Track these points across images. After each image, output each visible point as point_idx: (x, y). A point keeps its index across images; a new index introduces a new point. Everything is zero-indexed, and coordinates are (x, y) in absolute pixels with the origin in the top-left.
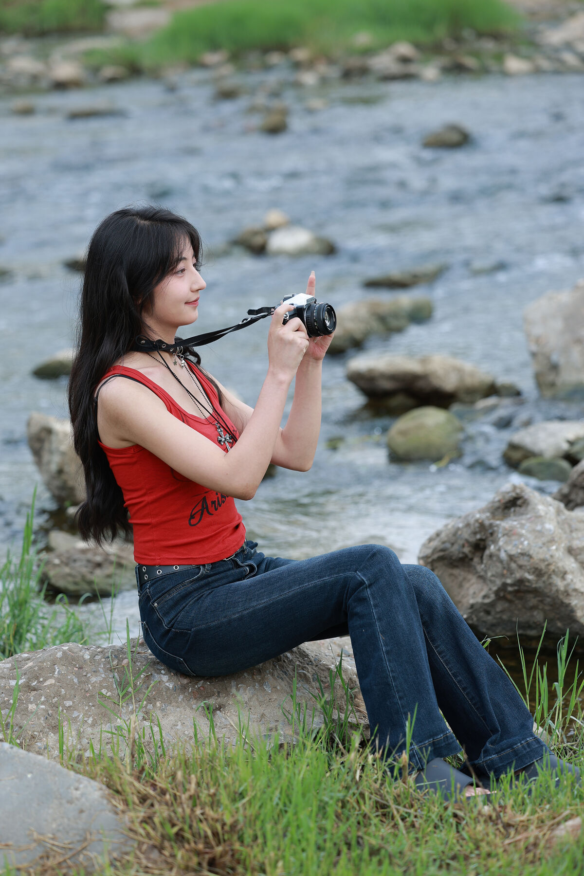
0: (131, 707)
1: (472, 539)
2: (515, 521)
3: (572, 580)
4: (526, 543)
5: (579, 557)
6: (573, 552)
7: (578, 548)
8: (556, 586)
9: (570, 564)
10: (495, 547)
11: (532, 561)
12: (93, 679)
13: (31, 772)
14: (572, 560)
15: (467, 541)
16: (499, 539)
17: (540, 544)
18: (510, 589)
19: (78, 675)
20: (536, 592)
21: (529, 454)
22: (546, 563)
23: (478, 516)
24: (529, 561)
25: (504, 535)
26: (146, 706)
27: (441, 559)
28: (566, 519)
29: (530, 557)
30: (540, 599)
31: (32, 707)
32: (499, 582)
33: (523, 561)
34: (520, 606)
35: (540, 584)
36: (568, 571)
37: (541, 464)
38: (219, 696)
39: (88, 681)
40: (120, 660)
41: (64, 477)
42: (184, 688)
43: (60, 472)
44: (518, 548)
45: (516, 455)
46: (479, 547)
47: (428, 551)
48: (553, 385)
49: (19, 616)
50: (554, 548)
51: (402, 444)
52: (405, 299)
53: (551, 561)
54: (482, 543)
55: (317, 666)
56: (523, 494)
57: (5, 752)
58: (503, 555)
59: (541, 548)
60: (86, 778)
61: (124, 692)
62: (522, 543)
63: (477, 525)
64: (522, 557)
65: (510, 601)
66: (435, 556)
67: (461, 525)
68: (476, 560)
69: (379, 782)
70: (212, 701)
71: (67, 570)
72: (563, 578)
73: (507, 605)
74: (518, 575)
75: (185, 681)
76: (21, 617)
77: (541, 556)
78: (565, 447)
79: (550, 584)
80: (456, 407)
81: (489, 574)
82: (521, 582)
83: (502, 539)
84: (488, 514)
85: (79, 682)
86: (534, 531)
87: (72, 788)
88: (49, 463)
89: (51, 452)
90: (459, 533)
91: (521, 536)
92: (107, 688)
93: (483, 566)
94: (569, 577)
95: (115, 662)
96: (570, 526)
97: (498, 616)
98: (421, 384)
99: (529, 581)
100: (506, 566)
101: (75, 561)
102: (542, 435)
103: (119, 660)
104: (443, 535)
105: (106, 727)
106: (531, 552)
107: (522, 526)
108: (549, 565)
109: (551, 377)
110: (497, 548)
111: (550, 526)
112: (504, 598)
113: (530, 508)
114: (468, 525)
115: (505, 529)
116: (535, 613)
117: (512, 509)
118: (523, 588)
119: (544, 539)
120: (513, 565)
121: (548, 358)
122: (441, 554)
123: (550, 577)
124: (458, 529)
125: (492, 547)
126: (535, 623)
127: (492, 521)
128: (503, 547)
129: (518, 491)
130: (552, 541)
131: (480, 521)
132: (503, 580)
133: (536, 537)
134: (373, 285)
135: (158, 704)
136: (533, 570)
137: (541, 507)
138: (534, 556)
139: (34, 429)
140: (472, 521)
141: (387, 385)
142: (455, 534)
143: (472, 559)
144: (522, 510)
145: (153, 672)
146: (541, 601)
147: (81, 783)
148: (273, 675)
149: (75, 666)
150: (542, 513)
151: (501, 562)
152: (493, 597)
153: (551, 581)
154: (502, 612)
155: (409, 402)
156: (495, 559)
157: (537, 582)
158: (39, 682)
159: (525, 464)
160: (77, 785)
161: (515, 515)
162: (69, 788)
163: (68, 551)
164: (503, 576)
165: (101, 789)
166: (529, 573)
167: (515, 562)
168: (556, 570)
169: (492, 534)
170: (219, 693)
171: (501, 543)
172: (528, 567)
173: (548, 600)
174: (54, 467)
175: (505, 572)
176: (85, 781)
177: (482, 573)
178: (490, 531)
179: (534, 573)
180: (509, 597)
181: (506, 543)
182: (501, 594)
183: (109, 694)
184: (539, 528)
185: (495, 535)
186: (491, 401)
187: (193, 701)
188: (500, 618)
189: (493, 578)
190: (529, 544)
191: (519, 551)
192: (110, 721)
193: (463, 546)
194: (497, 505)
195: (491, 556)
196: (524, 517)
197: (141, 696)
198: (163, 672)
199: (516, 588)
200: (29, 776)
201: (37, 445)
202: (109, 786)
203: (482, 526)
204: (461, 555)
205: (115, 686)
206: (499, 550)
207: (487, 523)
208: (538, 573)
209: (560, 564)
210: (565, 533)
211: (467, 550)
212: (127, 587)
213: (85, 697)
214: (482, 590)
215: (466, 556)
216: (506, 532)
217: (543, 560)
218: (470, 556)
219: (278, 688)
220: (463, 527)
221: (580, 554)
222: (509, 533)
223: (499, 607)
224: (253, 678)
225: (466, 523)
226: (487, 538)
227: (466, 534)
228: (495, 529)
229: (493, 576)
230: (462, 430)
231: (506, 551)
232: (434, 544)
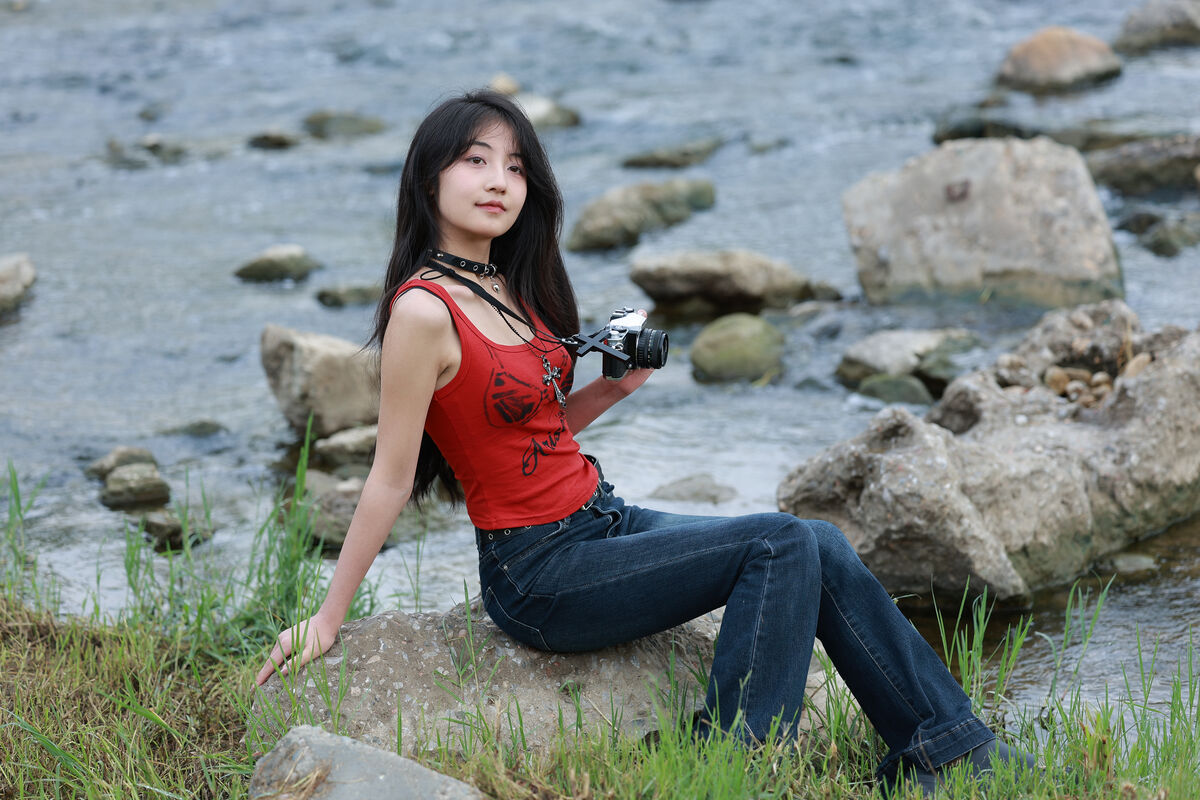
0: (473, 689)
1: (846, 477)
2: (900, 453)
3: (970, 526)
4: (915, 480)
5: (974, 497)
6: (968, 491)
7: (974, 486)
8: (951, 532)
9: (965, 505)
10: (875, 486)
11: (923, 503)
12: (426, 655)
13: (383, 773)
14: (967, 501)
15: (840, 479)
16: (881, 476)
17: (932, 482)
18: (895, 536)
19: (408, 650)
20: (926, 540)
21: (870, 371)
22: (940, 505)
23: (853, 448)
24: (919, 503)
25: (887, 471)
26: (490, 688)
27: (806, 500)
28: (956, 451)
29: (921, 497)
30: (930, 548)
31: (355, 690)
32: (881, 529)
33: (911, 503)
34: (905, 557)
35: (932, 531)
36: (965, 514)
37: (887, 383)
38: (576, 674)
39: (419, 657)
40: (456, 631)
41: (309, 402)
42: (534, 664)
43: (304, 396)
44: (905, 486)
45: (853, 372)
46: (855, 486)
47: (791, 492)
48: (881, 286)
49: (291, 576)
50: (948, 486)
52: (681, 182)
53: (945, 502)
54: (858, 482)
55: (690, 634)
56: (905, 421)
57: (347, 748)
58: (887, 496)
59: (933, 486)
60: (452, 779)
61: (464, 670)
62: (910, 481)
63: (852, 459)
64: (910, 499)
65: (894, 552)
66: (799, 497)
67: (830, 460)
68: (850, 501)
69: (801, 777)
70: (569, 681)
71: (331, 518)
72: (959, 523)
73: (888, 556)
74: (906, 520)
75: (535, 656)
76: (293, 579)
77: (934, 497)
78: (914, 361)
79: (944, 530)
80: (767, 314)
81: (869, 519)
82: (909, 528)
83: (884, 476)
84: (864, 446)
85: (409, 659)
86: (923, 466)
87: (438, 791)
88: (290, 386)
89: (292, 372)
90: (829, 468)
91: (908, 472)
92: (443, 665)
93: (859, 509)
94: (966, 521)
95: (451, 634)
96: (962, 459)
97: (878, 569)
98: (722, 286)
99: (918, 527)
100: (890, 509)
101: (338, 506)
102: (884, 348)
103: (455, 631)
104: (808, 473)
105: (443, 714)
106: (922, 492)
107: (909, 460)
108: (943, 507)
109: (879, 277)
110: (879, 486)
111: (942, 460)
112: (887, 548)
113: (915, 437)
114: (840, 459)
115: (888, 464)
116: (924, 566)
117: (893, 440)
118: (910, 535)
119: (937, 476)
120: (900, 508)
121: (875, 254)
122: (806, 494)
123: (944, 522)
124: (828, 464)
125: (872, 486)
126: (922, 577)
127: (870, 454)
128: (886, 486)
129: (899, 417)
130: (945, 478)
131: (856, 454)
132: (887, 526)
133: (926, 474)
134: (635, 164)
135: (505, 684)
136: (924, 514)
137: (928, 437)
138: (925, 496)
139: (271, 345)
140: (846, 455)
141: (680, 287)
142: (823, 470)
143: (844, 501)
144: (906, 440)
145: (496, 645)
146: (932, 551)
147: (448, 785)
148: (640, 647)
149: (402, 639)
150: (931, 444)
151: (884, 504)
152: (872, 546)
153: (944, 526)
154: (883, 564)
155: (707, 307)
156: (875, 500)
157: (928, 528)
158: (361, 659)
159: (866, 383)
160: (443, 788)
161: (897, 447)
162: (433, 792)
163: (327, 495)
164: (886, 520)
165: (474, 793)
166: (919, 517)
167: (902, 504)
168: (951, 513)
169: (871, 470)
170: (576, 669)
171: (883, 481)
172: (918, 510)
173: (941, 550)
174: (296, 391)
175: (889, 516)
176: (453, 783)
177: (858, 518)
178: (870, 466)
179: (925, 517)
180: (893, 546)
181: (890, 481)
182: (884, 543)
183: (446, 673)
184: (929, 462)
185: (875, 472)
186: (808, 306)
187: (547, 681)
188: (881, 572)
189: (873, 524)
190: (919, 482)
191: (907, 490)
192: (449, 706)
193: (834, 484)
194: (874, 434)
195: (871, 497)
196: (910, 449)
197: (484, 675)
198: (507, 644)
199: (902, 535)
200: (381, 777)
201: (274, 365)
202: (483, 789)
203: (859, 461)
204: (831, 496)
205: (452, 663)
206: (881, 489)
207: (865, 456)
208: (931, 517)
209: (956, 506)
210: (957, 468)
211: (838, 489)
212: (406, 538)
213: (417, 677)
214: (857, 538)
215: (837, 497)
216: (889, 468)
217: (937, 502)
218: (843, 496)
219: (648, 662)
220: (834, 462)
221: (975, 493)
222: (893, 469)
223: (879, 559)
224: (617, 652)
225: (837, 455)
226: (865, 475)
227: (838, 471)
228: (876, 463)
229: (873, 521)
230: (782, 341)
231: (890, 491)
232: (798, 482)
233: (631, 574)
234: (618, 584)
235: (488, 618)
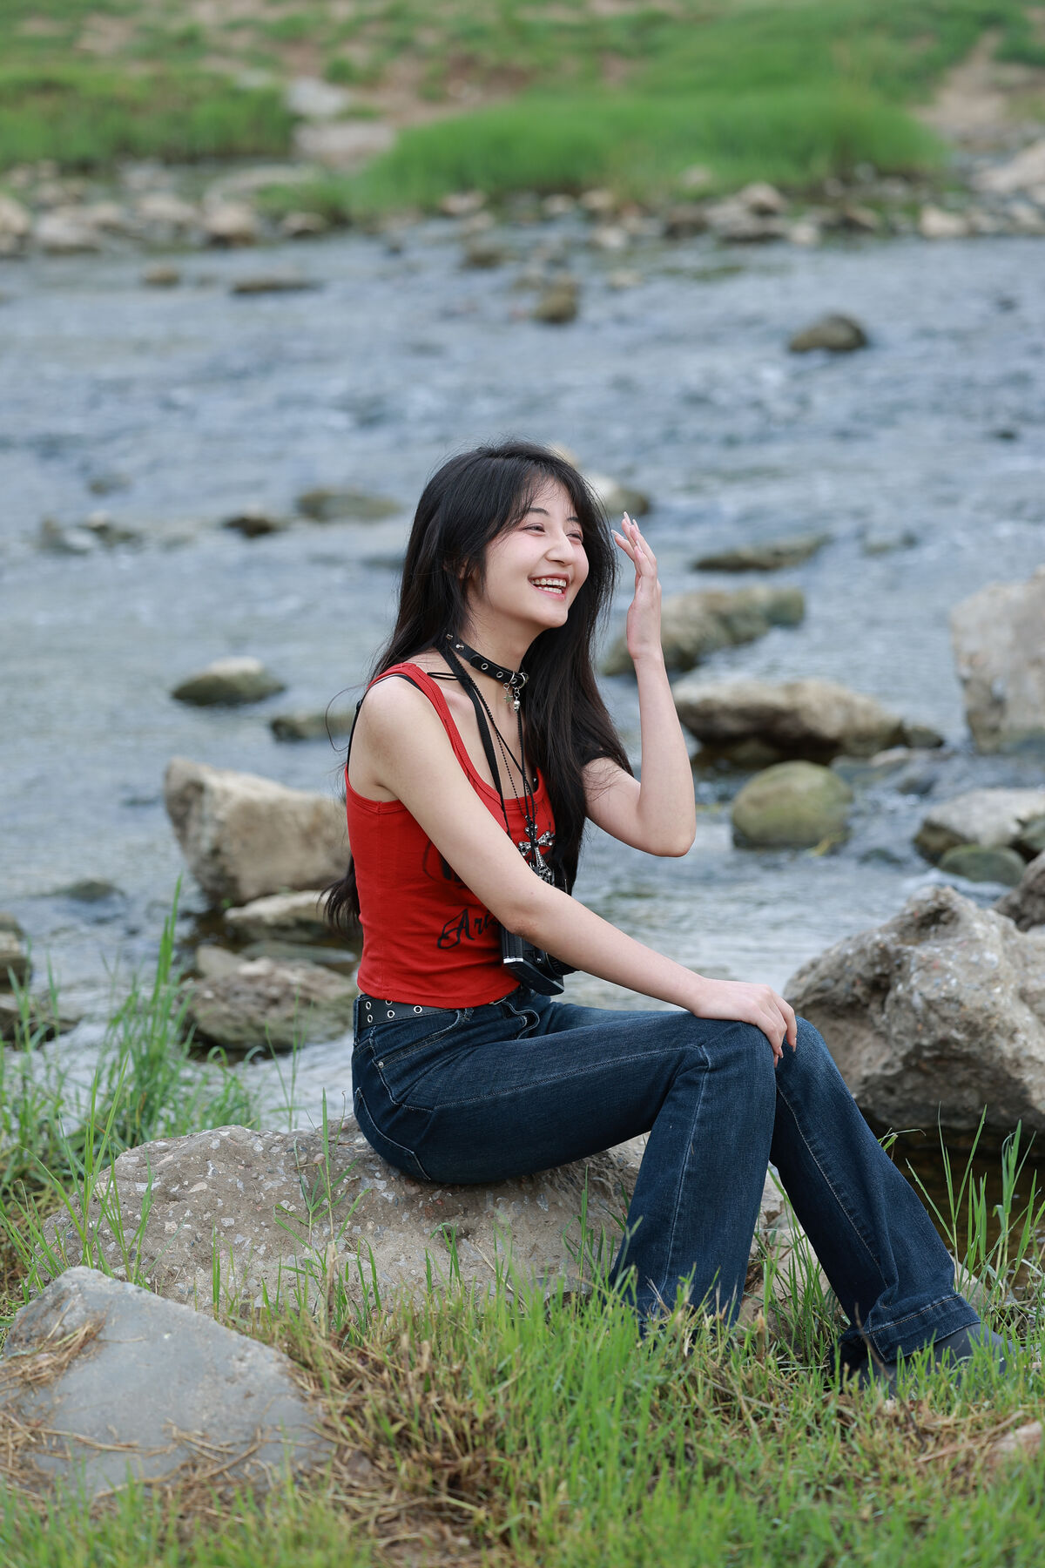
0: (326, 1230)
1: (869, 974)
2: (937, 946)
3: (1025, 1043)
4: (954, 982)
5: (1036, 1006)
6: (1028, 998)
7: (1036, 992)
8: (1000, 1051)
9: (1023, 1016)
10: (904, 987)
11: (962, 1010)
12: (269, 1185)
13: (170, 1332)
14: (1026, 1010)
15: (860, 977)
16: (912, 974)
17: (976, 984)
18: (927, 1054)
19: (244, 1177)
20: (968, 1060)
21: (956, 839)
22: (985, 1014)
23: (878, 937)
24: (958, 1011)
25: (919, 969)
26: (350, 1229)
27: (818, 1004)
28: (1017, 945)
29: (960, 1004)
30: (973, 1071)
31: (170, 1226)
32: (909, 1043)
33: (948, 1011)
34: (941, 1082)
35: (975, 1048)
36: (1020, 1028)
37: (975, 856)
38: (465, 1215)
39: (259, 1187)
40: (311, 1155)
41: (221, 860)
42: (410, 1202)
43: (216, 852)
44: (940, 989)
45: (936, 841)
46: (879, 986)
47: (799, 992)
48: (995, 730)
49: (149, 1080)
50: (998, 990)
51: (755, 819)
52: (760, 590)
53: (992, 1011)
54: (884, 981)
55: (621, 1170)
56: (950, 904)
57: (129, 1298)
58: (917, 1000)
59: (977, 990)
60: (256, 1342)
61: (317, 1205)
62: (947, 982)
63: (877, 951)
64: (946, 1005)
65: (927, 1074)
66: (809, 1000)
67: (850, 951)
68: (874, 1007)
69: (720, 1358)
70: (455, 1224)
71: (224, 1008)
72: (1012, 1039)
73: (920, 1079)
74: (940, 1032)
75: (413, 1190)
76: (153, 1081)
77: (979, 1004)
78: (1014, 829)
79: (991, 1048)
80: (841, 763)
81: (894, 1030)
82: (944, 1043)
83: (915, 975)
84: (894, 935)
85: (246, 1189)
86: (967, 963)
87: (234, 1357)
88: (198, 838)
89: (202, 821)
90: (848, 963)
91: (946, 970)
92: (289, 1198)
93: (884, 1017)
94: (1021, 1037)
95: (303, 1158)
96: (1023, 956)
97: (907, 1096)
98: (786, 725)
99: (957, 1042)
100: (921, 1017)
101: (237, 994)
102: (977, 810)
103: (309, 1155)
104: (822, 967)
105: (288, 1261)
106: (962, 997)
107: (949, 955)
108: (989, 1017)
109: (992, 719)
110: (908, 988)
111: (992, 956)
112: (917, 1069)
113: (961, 926)
114: (862, 952)
115: (921, 959)
116: (966, 1093)
117: (933, 928)
118: (947, 1053)
119: (983, 977)
120: (933, 1017)
121: (988, 688)
122: (819, 996)
123: (990, 1037)
124: (847, 957)
125: (900, 987)
126: (964, 1109)
127: (900, 946)
128: (917, 987)
129: (942, 899)
130: (995, 980)
131: (881, 946)
132: (916, 1040)
133: (970, 973)
134: (708, 566)
135: (370, 1226)
136: (964, 1025)
137: (978, 926)
138: (966, 1002)
139: (177, 784)
140: (869, 946)
141: (732, 725)
142: (841, 965)
143: (867, 1006)
144: (948, 929)
145: (362, 1175)
146: (976, 1075)
147: (248, 1350)
148: (551, 1183)
149: (239, 1162)
150: (980, 935)
151: (914, 1011)
152: (899, 1066)
153: (992, 1042)
154: (913, 1090)
155: (768, 752)
156: (903, 1005)
157: (969, 1045)
158: (183, 1187)
159: (950, 856)
160: (241, 1352)
161: (936, 937)
162: (229, 1357)
163: (226, 979)
164: (916, 1033)
165: (279, 1360)
166: (957, 1029)
167: (936, 1011)
168: (1001, 1026)
169: (899, 967)
170: (466, 1210)
171: (914, 981)
172: (957, 1021)
173: (987, 1073)
174: (206, 845)
175: (920, 1027)
176: (255, 1346)
177: (883, 1029)
178: (897, 962)
179: (965, 1030)
180: (925, 1066)
181: (922, 981)
182: (913, 1063)
183: (292, 1208)
184: (974, 958)
185: (905, 969)
186: (897, 754)
187: (425, 1223)
188: (911, 1100)
189: (899, 1037)
190: (958, 984)
191: (943, 994)
192: (292, 1251)
193: (854, 984)
194: (908, 920)
195: (897, 1001)
196: (951, 940)
197: (343, 1212)
198: (378, 1175)
199: (936, 1053)
200: (166, 1336)
201: (180, 810)
202: (292, 1357)
203: (884, 952)
204: (850, 999)
205: (302, 1196)
206: (911, 992)
207: (892, 948)
208: (973, 1030)
209: (1007, 1017)
210: (1016, 967)
211: (859, 991)
212: (319, 1037)
213: (254, 1213)
214: (881, 1055)
215: (858, 1001)
216: (923, 964)
217: (981, 1010)
218: (864, 1000)
219: (560, 1204)
220: (854, 955)
221: (1039, 1001)
222: (927, 966)
223: (909, 1083)
224: (520, 1187)
225: (858, 947)
226: (892, 972)
227: (859, 966)
228: (906, 958)
229: (900, 1033)
230: (850, 799)
231: (921, 994)
232: (808, 980)
233: (532, 1086)
234: (514, 1099)
235: (361, 1140)
